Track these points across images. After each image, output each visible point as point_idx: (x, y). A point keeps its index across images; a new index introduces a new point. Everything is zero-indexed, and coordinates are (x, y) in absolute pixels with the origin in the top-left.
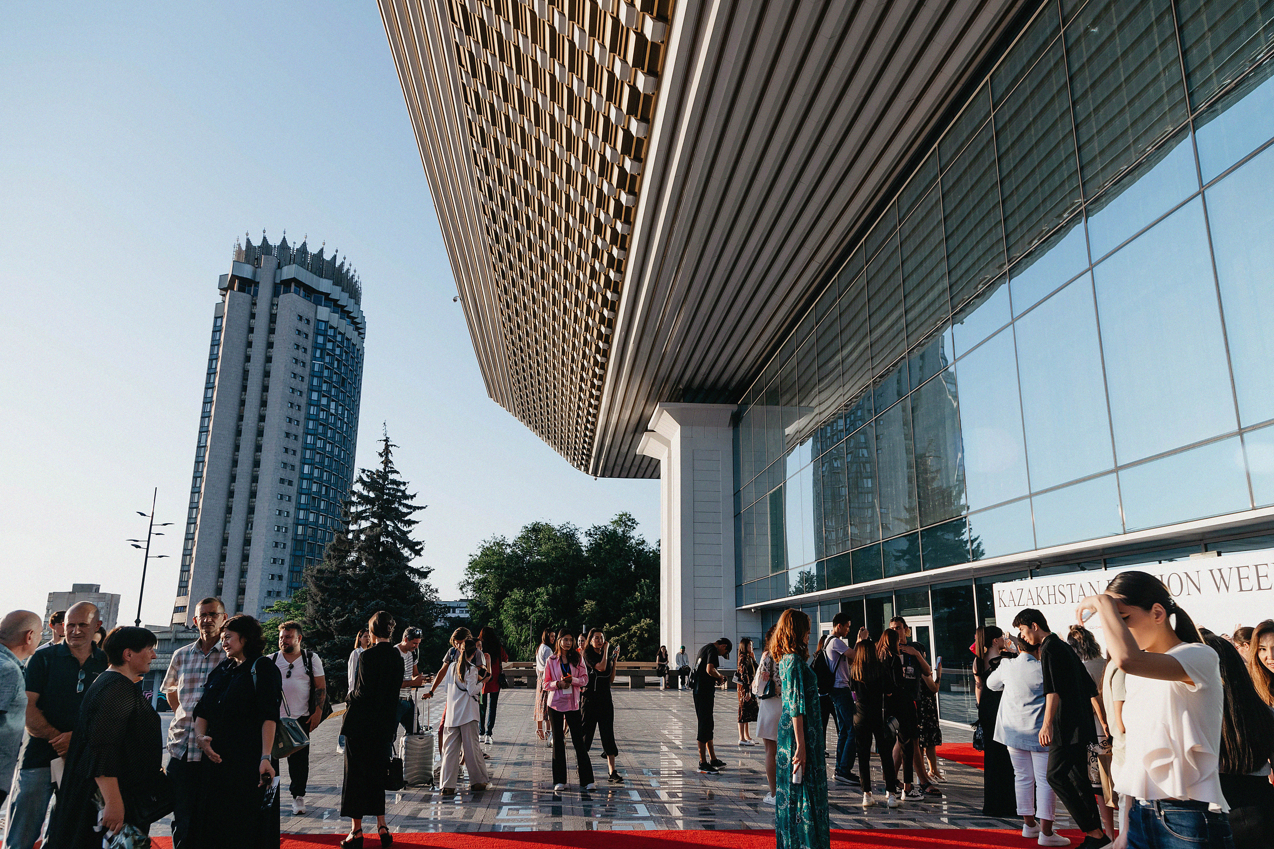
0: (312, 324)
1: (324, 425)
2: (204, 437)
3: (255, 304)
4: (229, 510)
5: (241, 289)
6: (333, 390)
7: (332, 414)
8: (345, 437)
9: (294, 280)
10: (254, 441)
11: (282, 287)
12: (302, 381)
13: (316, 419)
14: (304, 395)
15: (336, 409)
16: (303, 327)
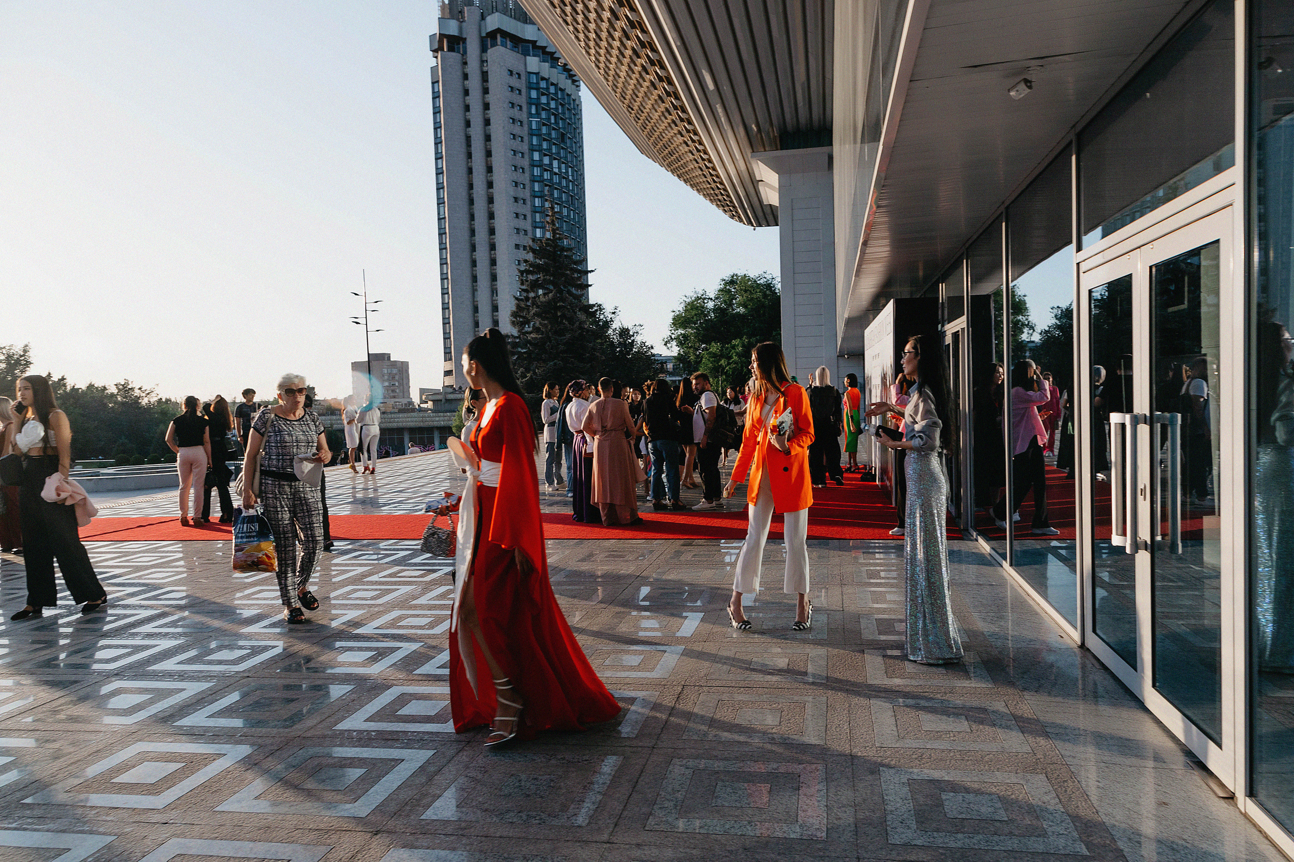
0: (523, 78)
1: (549, 186)
2: (442, 209)
3: (465, 63)
4: (474, 279)
5: (451, 49)
6: (554, 147)
7: (556, 174)
8: (572, 196)
9: (499, 30)
10: (486, 208)
11: (490, 39)
12: (522, 141)
13: (541, 181)
14: (526, 156)
15: (559, 168)
16: (514, 82)
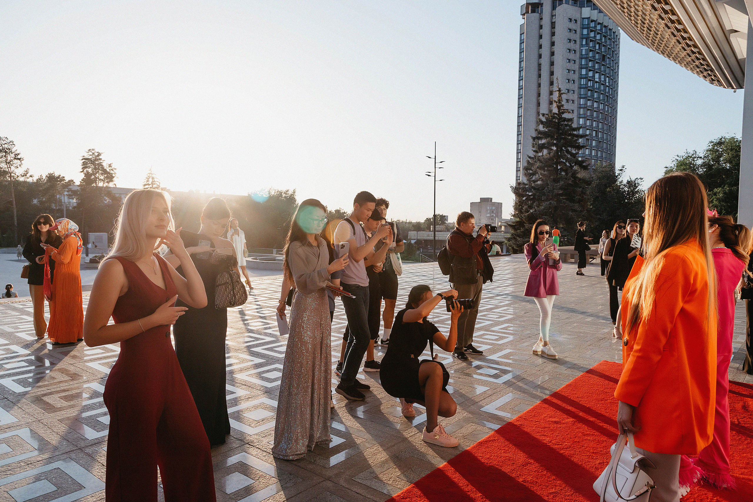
0: (579, 22)
1: (591, 90)
2: (520, 110)
3: (541, 19)
5: (533, 11)
6: (597, 65)
7: (597, 82)
8: (607, 96)
10: (548, 108)
11: (557, 2)
12: (575, 63)
13: (586, 87)
14: (577, 72)
15: (600, 78)
16: (572, 26)
